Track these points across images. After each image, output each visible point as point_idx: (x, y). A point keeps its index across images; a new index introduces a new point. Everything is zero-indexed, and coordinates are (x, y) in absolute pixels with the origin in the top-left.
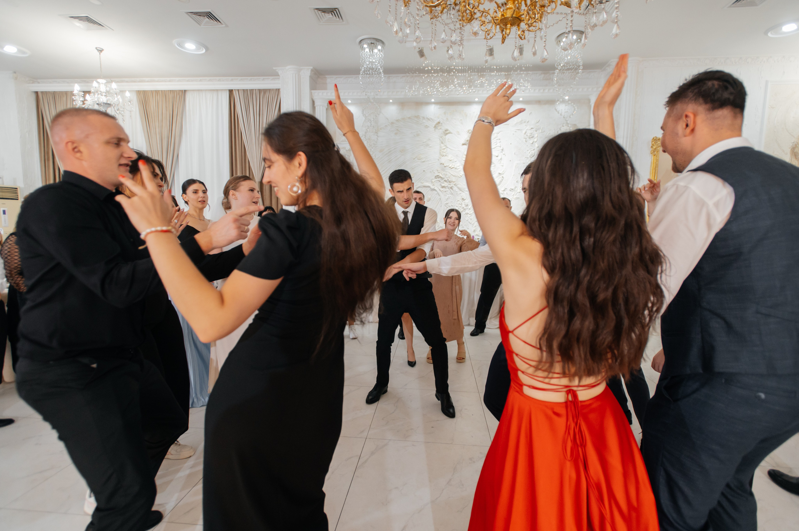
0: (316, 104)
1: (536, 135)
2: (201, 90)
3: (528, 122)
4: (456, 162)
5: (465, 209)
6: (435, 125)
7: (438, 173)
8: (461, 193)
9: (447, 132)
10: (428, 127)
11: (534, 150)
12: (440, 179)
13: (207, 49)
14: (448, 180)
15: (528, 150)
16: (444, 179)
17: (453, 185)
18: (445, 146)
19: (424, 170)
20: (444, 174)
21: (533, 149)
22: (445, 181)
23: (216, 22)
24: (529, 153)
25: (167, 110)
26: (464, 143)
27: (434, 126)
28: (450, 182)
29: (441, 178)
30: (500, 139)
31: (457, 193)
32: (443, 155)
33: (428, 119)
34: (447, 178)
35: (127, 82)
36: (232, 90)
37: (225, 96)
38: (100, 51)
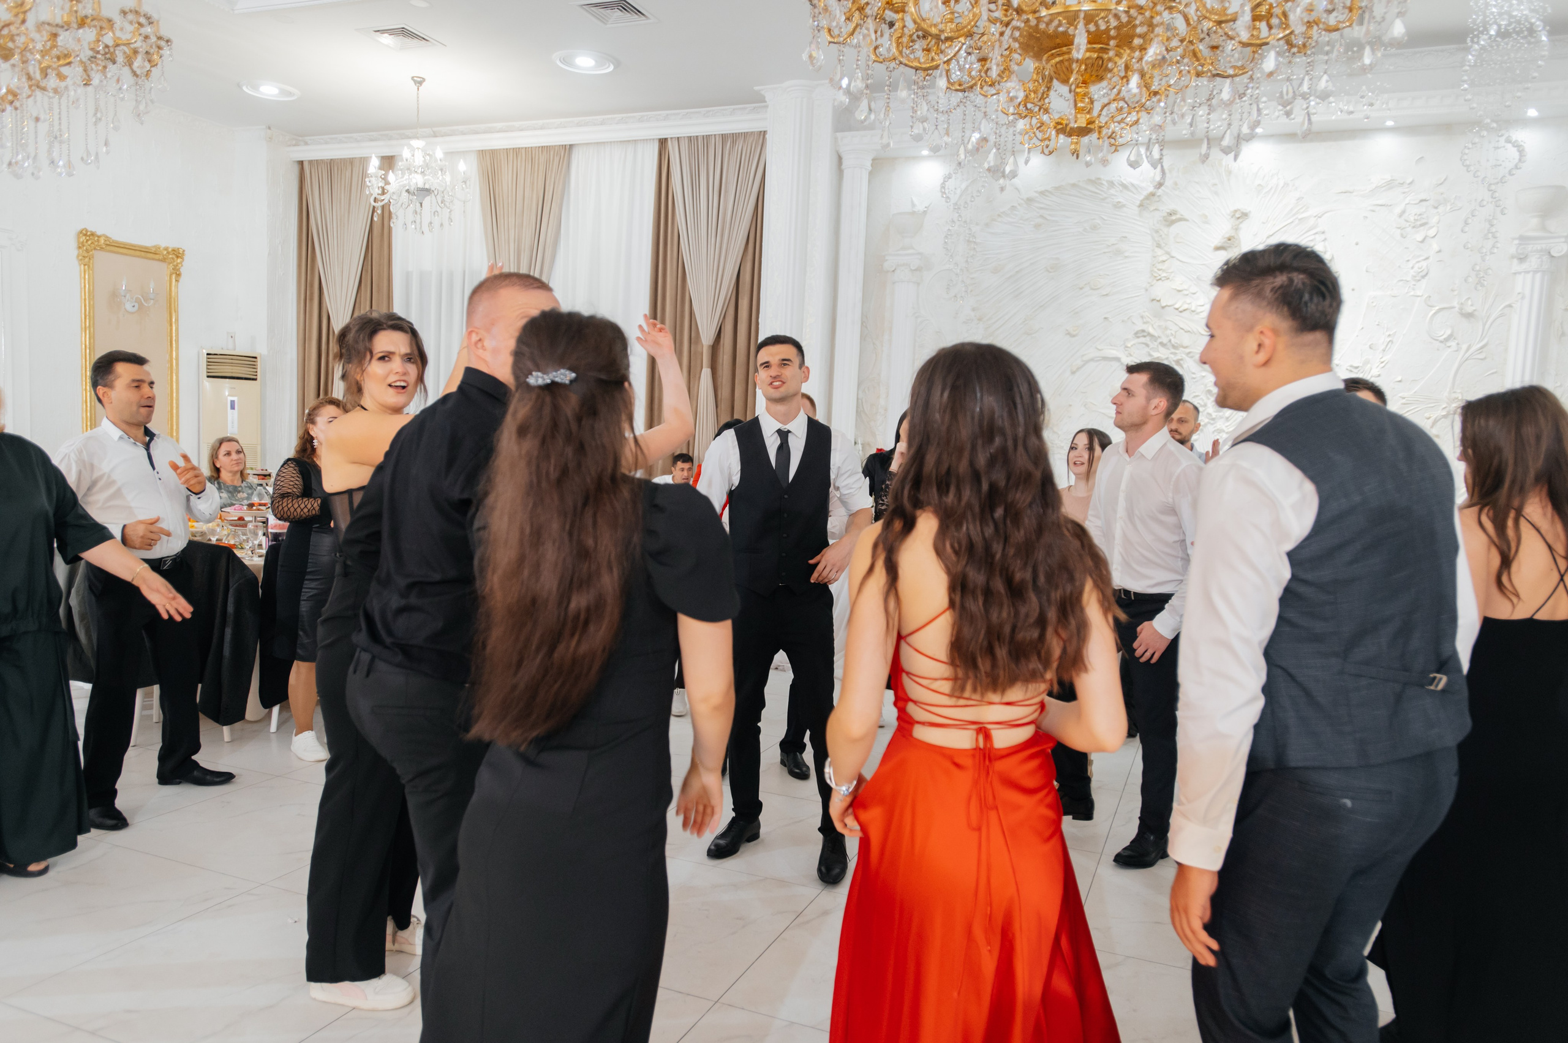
0: (846, 163)
1: (1434, 220)
2: (604, 143)
3: (1411, 183)
4: (1194, 294)
5: (1213, 419)
6: (1144, 199)
7: (1144, 323)
8: (1204, 377)
9: (1174, 218)
10: (1124, 206)
11: (1427, 258)
12: (1147, 340)
13: (618, 64)
14: (1170, 341)
15: (1408, 261)
16: (1159, 340)
17: (1184, 356)
18: (1168, 253)
19: (1106, 316)
20: (1159, 326)
21: (1423, 258)
22: (1162, 344)
23: (636, 16)
24: (1412, 268)
25: (533, 190)
26: (1219, 245)
27: (1138, 203)
28: (1174, 347)
29: (1152, 336)
30: (1323, 233)
31: (1194, 376)
32: (1159, 277)
33: (1124, 186)
34: (1168, 336)
35: (463, 133)
36: (666, 139)
37: (651, 153)
38: (419, 82)
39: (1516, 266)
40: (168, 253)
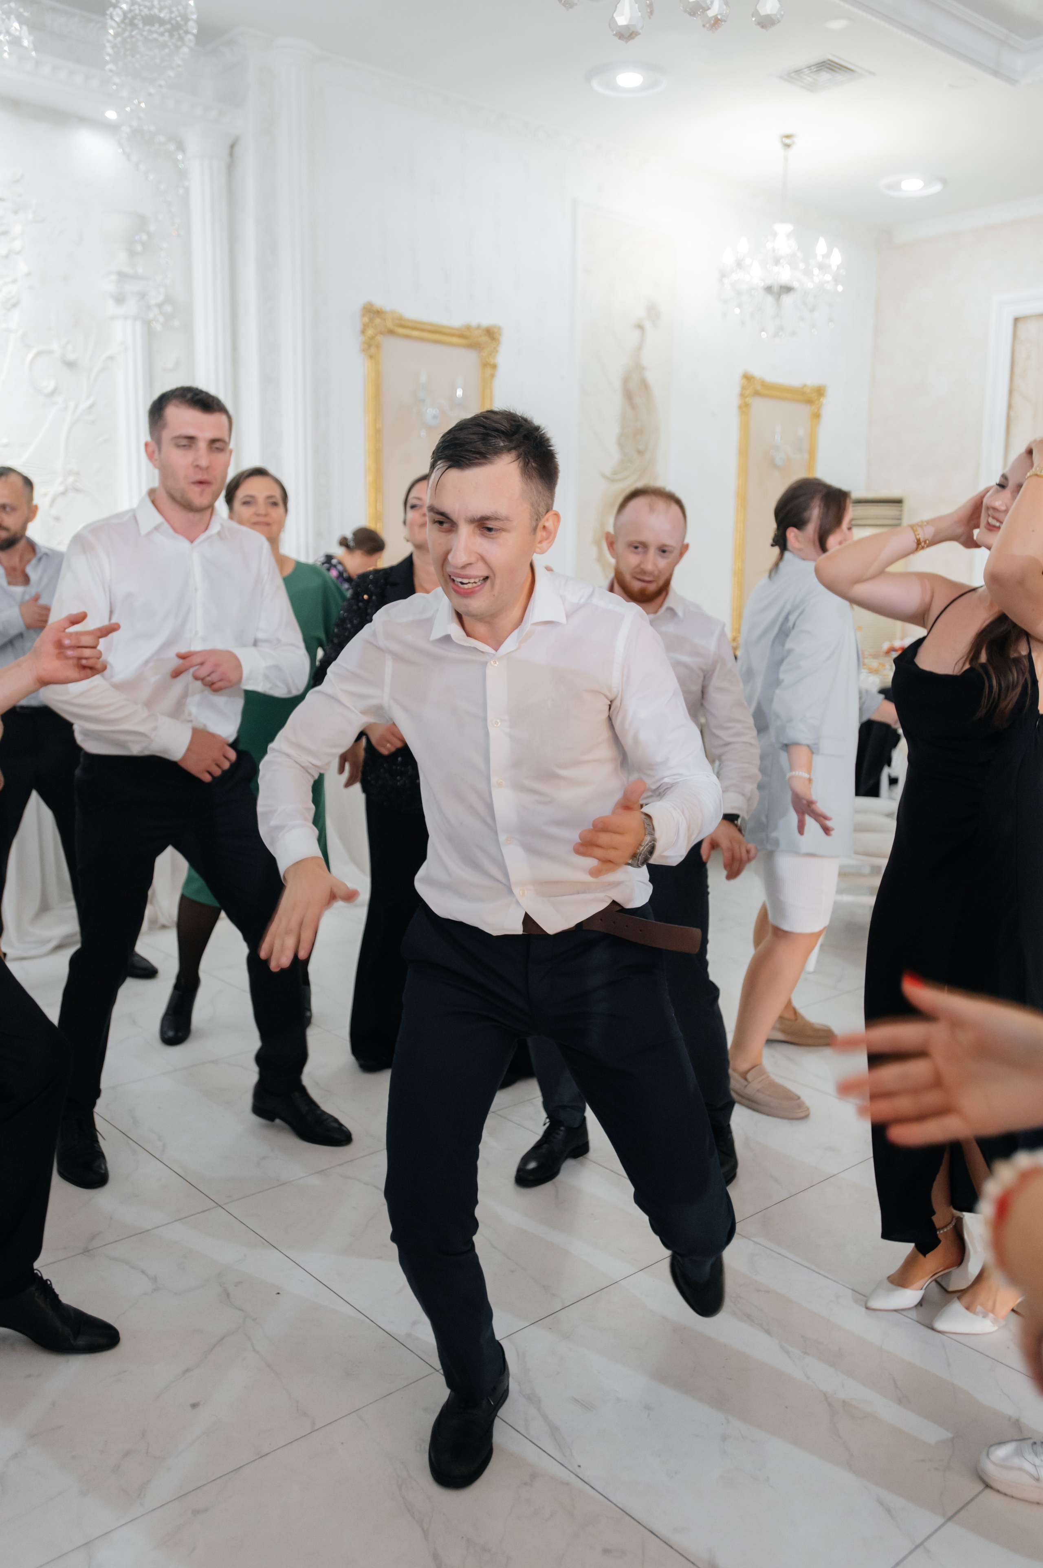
21: (11, 279)
39: (111, 308)
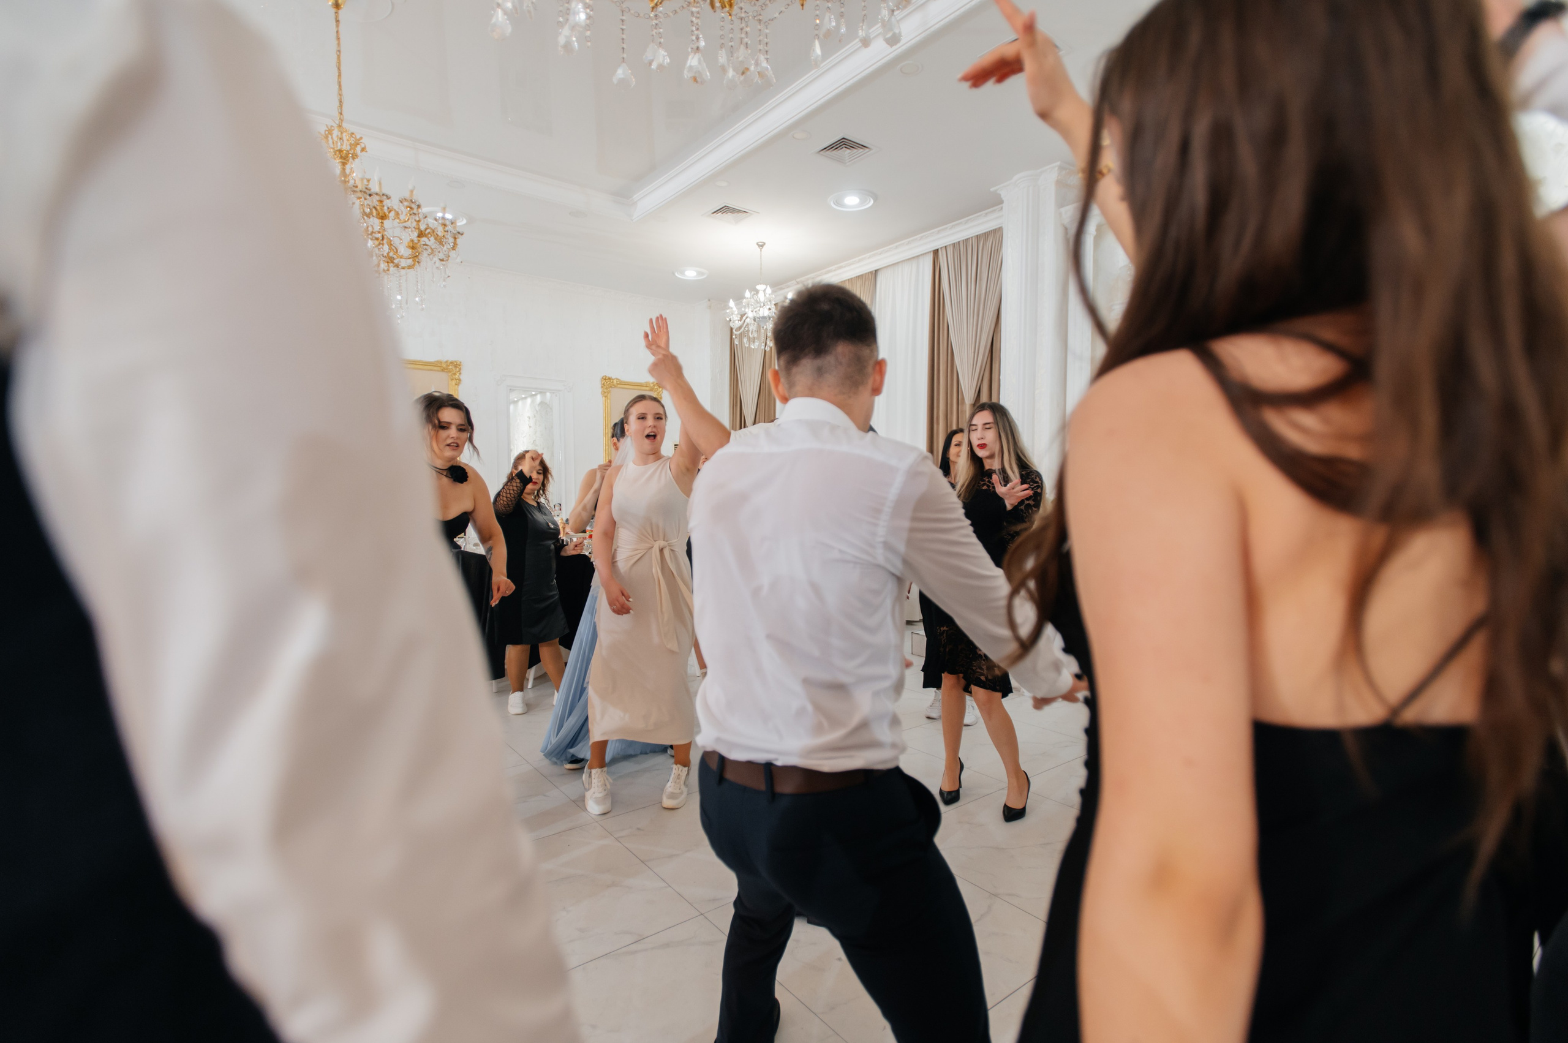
2: (898, 263)
13: (876, 198)
23: (862, 150)
36: (938, 250)
37: (927, 264)
38: (761, 245)
40: (654, 385)
